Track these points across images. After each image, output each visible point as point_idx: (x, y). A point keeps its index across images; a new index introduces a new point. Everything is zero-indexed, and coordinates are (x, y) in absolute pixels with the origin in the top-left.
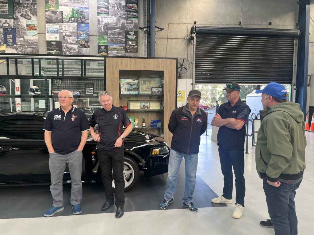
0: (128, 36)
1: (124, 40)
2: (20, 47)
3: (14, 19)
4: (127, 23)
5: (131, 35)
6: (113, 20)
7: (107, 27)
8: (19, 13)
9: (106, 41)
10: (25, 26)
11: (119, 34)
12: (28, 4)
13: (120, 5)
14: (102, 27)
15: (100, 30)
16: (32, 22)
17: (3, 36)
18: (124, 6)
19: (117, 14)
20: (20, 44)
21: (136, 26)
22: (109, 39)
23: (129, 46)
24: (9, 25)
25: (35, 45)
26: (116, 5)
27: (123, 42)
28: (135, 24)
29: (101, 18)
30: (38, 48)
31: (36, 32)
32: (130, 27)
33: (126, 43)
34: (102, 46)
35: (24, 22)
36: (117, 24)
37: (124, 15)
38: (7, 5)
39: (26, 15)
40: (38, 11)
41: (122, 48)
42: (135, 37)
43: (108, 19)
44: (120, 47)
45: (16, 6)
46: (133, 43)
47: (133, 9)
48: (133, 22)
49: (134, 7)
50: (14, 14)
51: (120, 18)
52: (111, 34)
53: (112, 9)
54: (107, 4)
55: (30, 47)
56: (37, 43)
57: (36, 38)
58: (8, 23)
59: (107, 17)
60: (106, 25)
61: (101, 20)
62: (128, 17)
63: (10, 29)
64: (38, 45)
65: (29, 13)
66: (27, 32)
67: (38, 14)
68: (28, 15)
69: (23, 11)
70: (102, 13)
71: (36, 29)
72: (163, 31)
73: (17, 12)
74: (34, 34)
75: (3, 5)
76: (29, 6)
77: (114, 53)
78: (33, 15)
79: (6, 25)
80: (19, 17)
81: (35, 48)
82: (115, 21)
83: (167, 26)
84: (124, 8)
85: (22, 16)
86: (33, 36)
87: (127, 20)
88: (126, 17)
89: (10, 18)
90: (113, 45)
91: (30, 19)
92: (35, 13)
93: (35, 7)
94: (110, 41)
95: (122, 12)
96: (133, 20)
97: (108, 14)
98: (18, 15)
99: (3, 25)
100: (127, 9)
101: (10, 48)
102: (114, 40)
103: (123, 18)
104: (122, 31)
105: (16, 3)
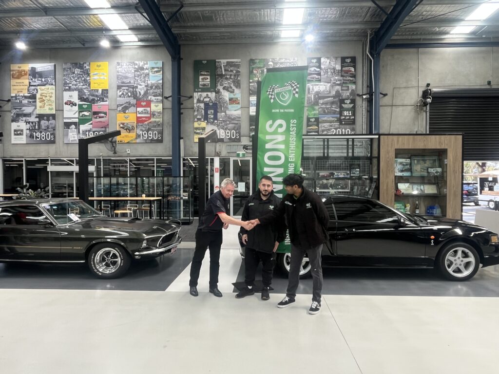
0: (343, 105)
1: (338, 110)
2: (221, 123)
3: (216, 93)
4: (342, 90)
5: (346, 104)
6: (326, 88)
7: (318, 96)
8: (221, 85)
9: (317, 112)
10: (227, 99)
11: (332, 103)
12: (231, 75)
13: (334, 70)
14: (313, 97)
15: (309, 100)
16: (234, 95)
17: (203, 111)
18: (339, 70)
19: (331, 80)
20: (221, 119)
21: (353, 93)
22: (320, 110)
23: (344, 117)
24: (210, 99)
25: (237, 121)
26: (329, 70)
27: (337, 113)
28: (353, 90)
29: (311, 86)
30: (240, 123)
31: (239, 106)
32: (345, 94)
33: (341, 113)
34: (312, 118)
35: (226, 95)
36: (330, 92)
37: (339, 80)
38: (209, 77)
39: (228, 88)
40: (241, 82)
41: (336, 119)
42: (351, 105)
43: (319, 87)
44: (333, 119)
45: (218, 78)
46: (349, 114)
47: (350, 74)
48: (350, 88)
49: (351, 71)
50: (216, 86)
51: (334, 85)
52: (323, 104)
53: (325, 74)
54: (318, 70)
55: (232, 123)
56: (240, 118)
57: (238, 113)
58: (209, 98)
59: (318, 85)
60: (318, 93)
61: (311, 89)
62: (343, 83)
63: (211, 104)
64: (240, 121)
65: (232, 85)
66: (230, 106)
67: (241, 86)
68: (231, 87)
69: (226, 83)
70: (313, 81)
71: (239, 103)
72: (386, 97)
73: (219, 84)
74: (237, 108)
75: (205, 78)
76: (232, 77)
77: (326, 126)
78: (237, 87)
79: (207, 100)
80: (222, 90)
81: (237, 124)
82: (328, 89)
83: (391, 91)
84: (338, 73)
85: (224, 88)
86: (235, 111)
87: (342, 86)
88: (340, 83)
89: (211, 92)
90: (324, 117)
91: (233, 92)
92: (238, 85)
93: (239, 79)
94: (322, 112)
95: (336, 78)
96: (350, 86)
97: (320, 81)
98: (220, 88)
99: (203, 100)
100: (342, 74)
101: (211, 124)
102: (326, 111)
103: (338, 85)
104: (337, 99)
105: (218, 75)
